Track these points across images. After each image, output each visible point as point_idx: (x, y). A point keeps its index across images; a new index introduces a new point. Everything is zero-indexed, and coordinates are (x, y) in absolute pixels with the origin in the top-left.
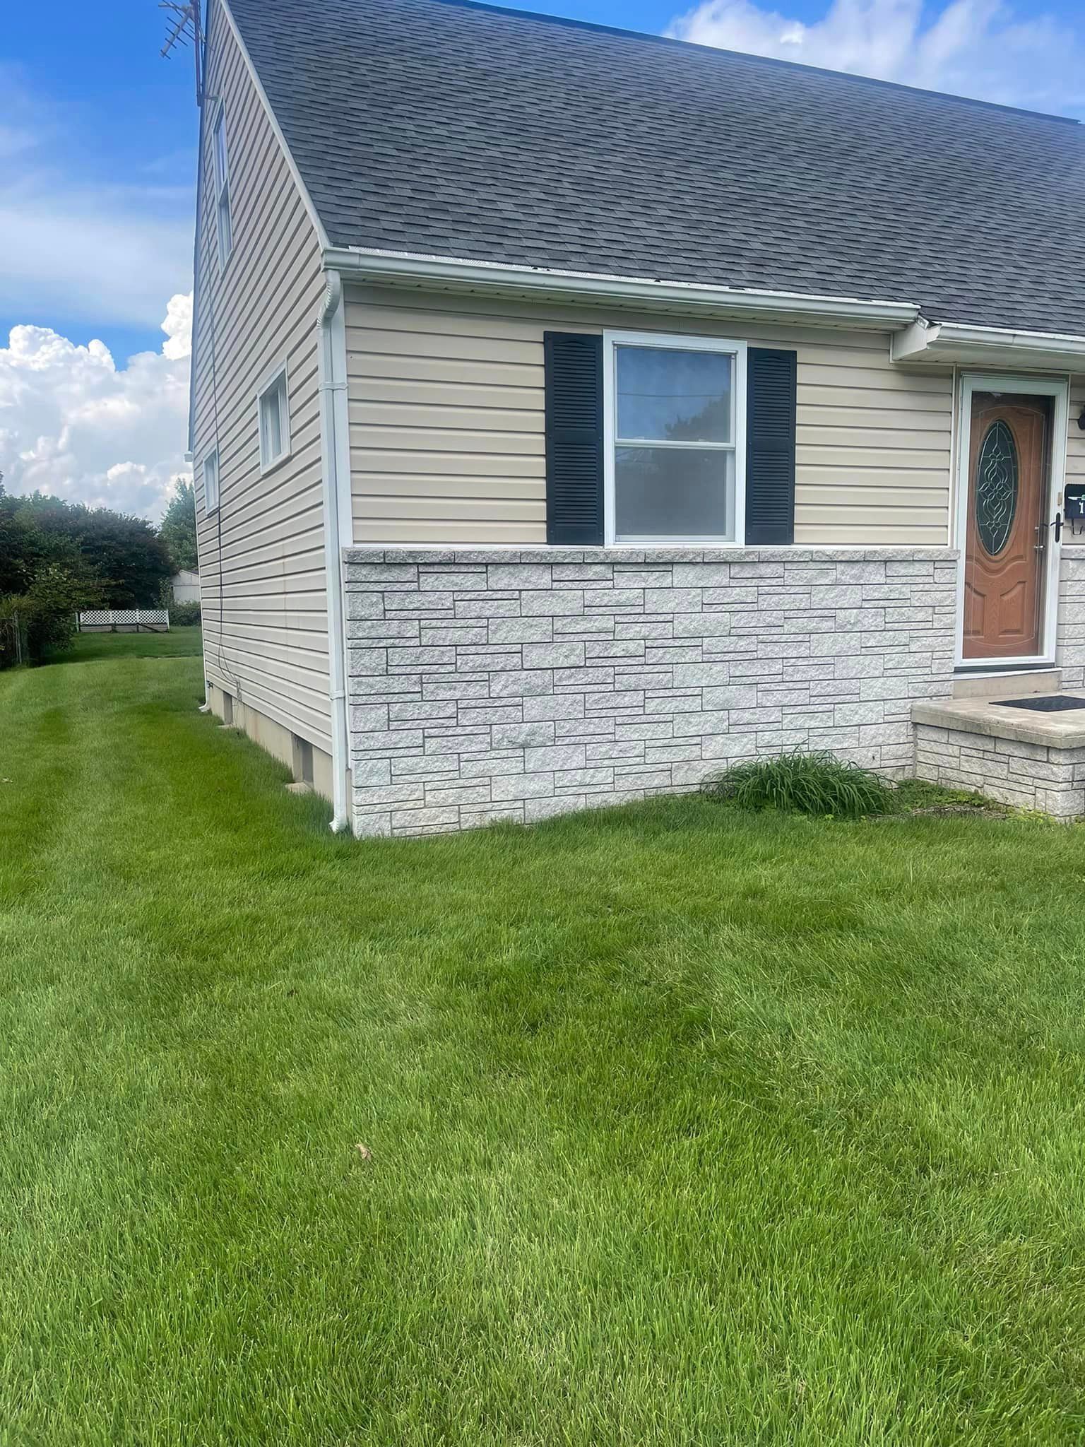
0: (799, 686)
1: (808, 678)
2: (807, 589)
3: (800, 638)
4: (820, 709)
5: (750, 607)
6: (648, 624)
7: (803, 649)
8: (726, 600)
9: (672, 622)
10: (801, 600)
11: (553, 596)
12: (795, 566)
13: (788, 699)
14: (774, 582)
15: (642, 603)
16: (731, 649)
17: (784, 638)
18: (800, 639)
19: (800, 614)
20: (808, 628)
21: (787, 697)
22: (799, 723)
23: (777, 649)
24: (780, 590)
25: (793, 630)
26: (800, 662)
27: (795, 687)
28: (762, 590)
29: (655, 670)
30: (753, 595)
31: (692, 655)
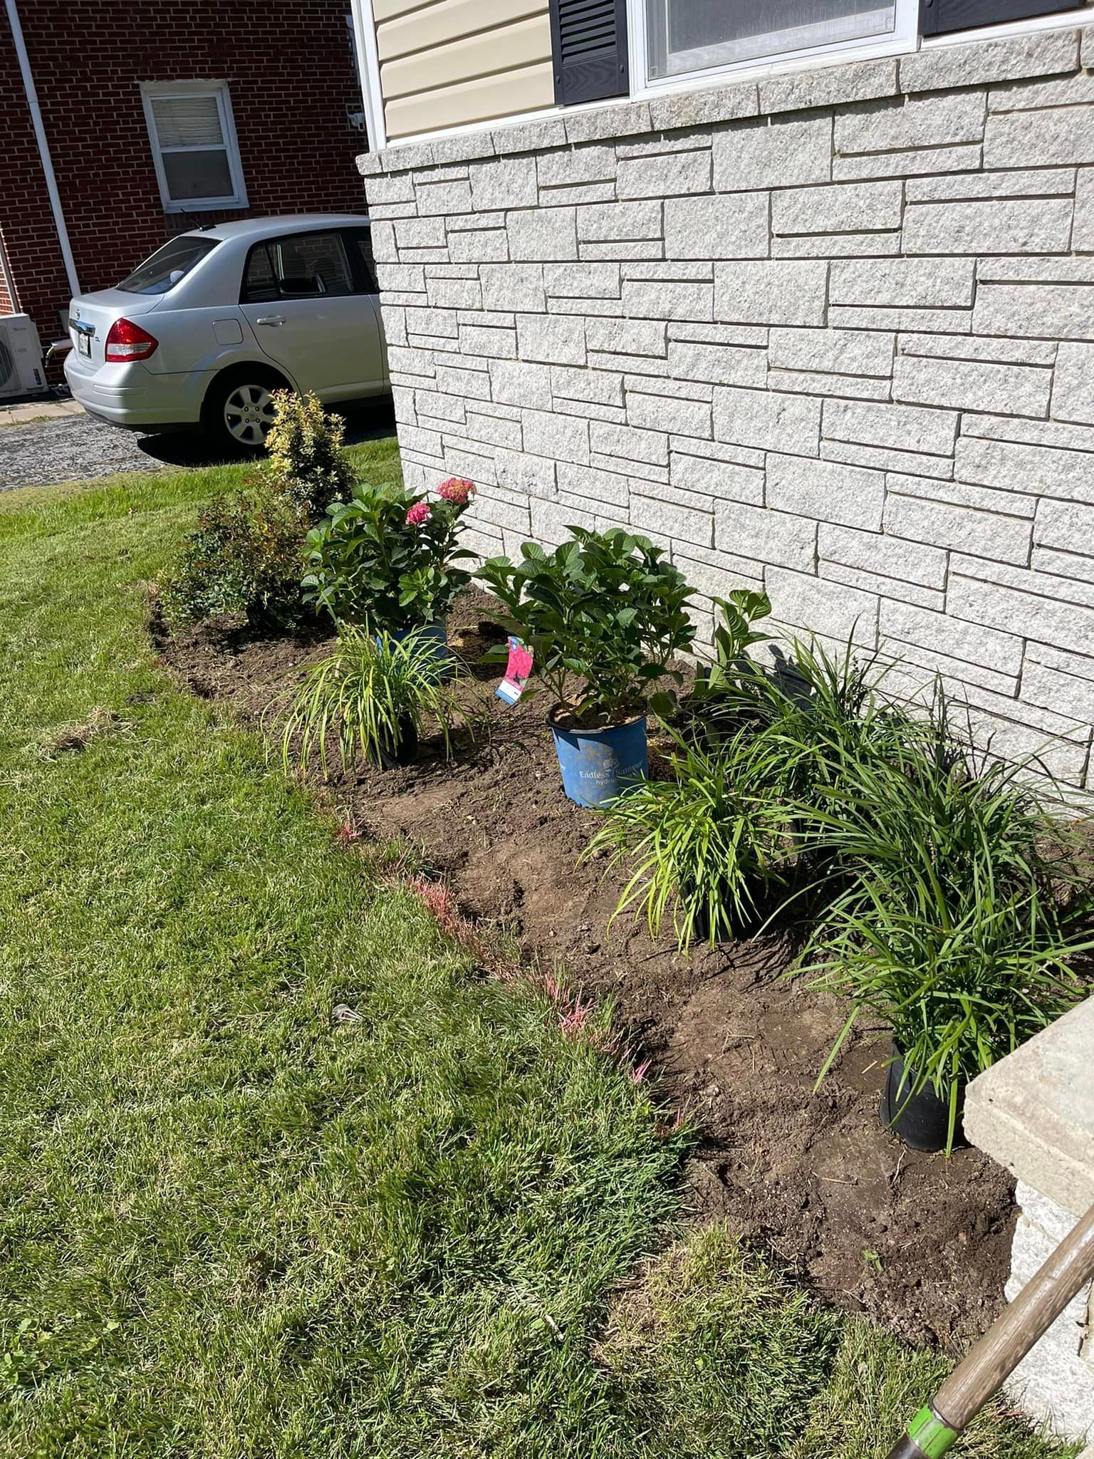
0: (1000, 502)
1: (1034, 487)
2: (1060, 180)
3: (1019, 351)
4: (1063, 593)
5: (878, 245)
6: (670, 285)
7: (1028, 388)
8: (821, 224)
9: (712, 281)
10: (1035, 221)
11: (540, 219)
12: (1020, 96)
13: (963, 533)
14: (948, 160)
15: (658, 235)
16: (827, 365)
17: (967, 347)
18: (1018, 355)
19: (1029, 269)
20: (1048, 320)
21: (960, 526)
22: (991, 612)
23: (946, 379)
24: (975, 186)
25: (999, 324)
26: (1011, 429)
27: (987, 504)
28: (917, 189)
29: (683, 394)
30: (888, 205)
31: (747, 368)
